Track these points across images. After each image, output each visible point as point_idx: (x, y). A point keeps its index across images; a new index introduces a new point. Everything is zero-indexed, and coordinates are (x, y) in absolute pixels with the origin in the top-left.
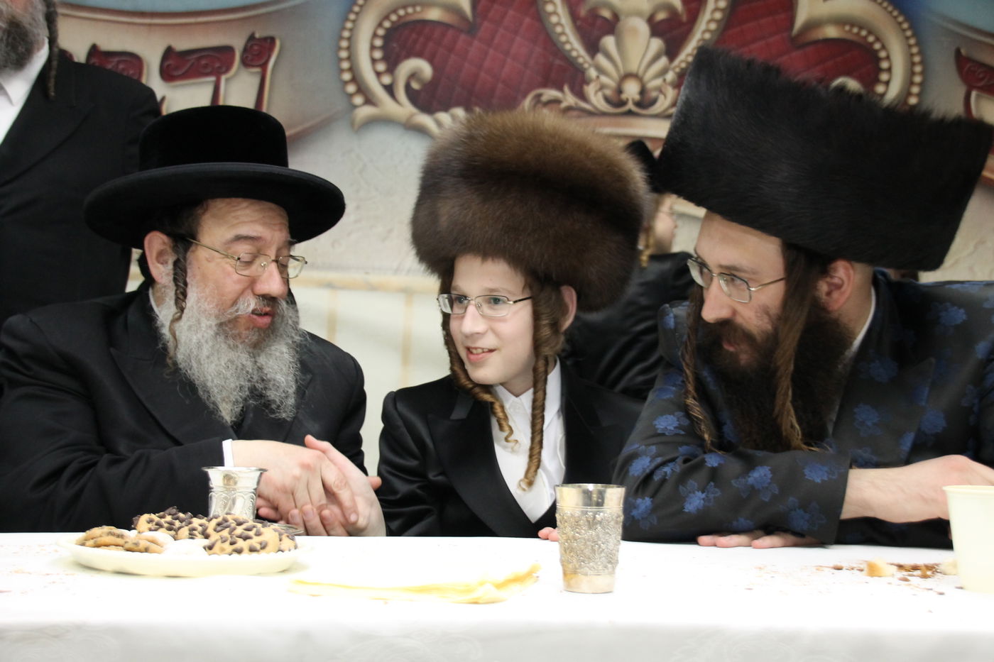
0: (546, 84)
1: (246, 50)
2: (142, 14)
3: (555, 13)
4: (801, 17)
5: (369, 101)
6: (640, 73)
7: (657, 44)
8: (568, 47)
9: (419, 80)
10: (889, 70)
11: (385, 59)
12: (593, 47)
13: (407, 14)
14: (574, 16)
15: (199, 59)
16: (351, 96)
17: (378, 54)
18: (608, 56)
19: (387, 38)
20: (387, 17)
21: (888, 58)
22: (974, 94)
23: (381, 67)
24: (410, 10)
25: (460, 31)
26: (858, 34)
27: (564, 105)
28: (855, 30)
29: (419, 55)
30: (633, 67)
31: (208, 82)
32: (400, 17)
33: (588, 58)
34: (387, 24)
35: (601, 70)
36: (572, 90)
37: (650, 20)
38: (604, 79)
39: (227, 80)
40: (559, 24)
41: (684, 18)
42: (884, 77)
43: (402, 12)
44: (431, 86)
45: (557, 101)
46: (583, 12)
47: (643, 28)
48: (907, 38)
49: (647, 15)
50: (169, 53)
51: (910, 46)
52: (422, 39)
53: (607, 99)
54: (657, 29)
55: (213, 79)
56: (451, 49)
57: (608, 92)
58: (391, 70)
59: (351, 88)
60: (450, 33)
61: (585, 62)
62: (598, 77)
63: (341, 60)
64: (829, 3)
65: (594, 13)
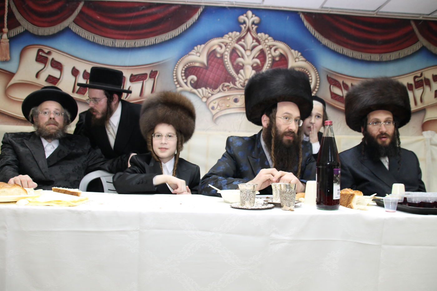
0: (226, 81)
1: (150, 74)
2: (126, 66)
3: (228, 64)
4: (290, 65)
5: (181, 86)
7: (254, 71)
8: (231, 72)
9: (193, 81)
11: (185, 76)
12: (238, 72)
13: (190, 65)
14: (233, 65)
15: (139, 77)
16: (176, 85)
17: (183, 75)
18: (241, 75)
19: (186, 70)
20: (185, 65)
21: (311, 76)
22: (332, 86)
23: (184, 78)
24: (191, 64)
25: (204, 68)
26: (304, 70)
27: (230, 87)
28: (303, 69)
29: (194, 74)
34: (185, 67)
35: (239, 78)
36: (232, 83)
37: (252, 66)
38: (240, 80)
39: (146, 82)
40: (229, 67)
41: (261, 66)
43: (189, 64)
44: (196, 83)
45: (228, 86)
46: (235, 64)
47: (250, 68)
48: (315, 72)
49: (251, 65)
50: (132, 75)
51: (316, 74)
52: (194, 71)
53: (241, 86)
54: (254, 68)
55: (142, 81)
56: (201, 73)
57: (242, 84)
58: (186, 78)
59: (176, 83)
60: (201, 69)
61: (236, 76)
62: (239, 80)
63: (174, 76)
64: (296, 63)
65: (238, 64)
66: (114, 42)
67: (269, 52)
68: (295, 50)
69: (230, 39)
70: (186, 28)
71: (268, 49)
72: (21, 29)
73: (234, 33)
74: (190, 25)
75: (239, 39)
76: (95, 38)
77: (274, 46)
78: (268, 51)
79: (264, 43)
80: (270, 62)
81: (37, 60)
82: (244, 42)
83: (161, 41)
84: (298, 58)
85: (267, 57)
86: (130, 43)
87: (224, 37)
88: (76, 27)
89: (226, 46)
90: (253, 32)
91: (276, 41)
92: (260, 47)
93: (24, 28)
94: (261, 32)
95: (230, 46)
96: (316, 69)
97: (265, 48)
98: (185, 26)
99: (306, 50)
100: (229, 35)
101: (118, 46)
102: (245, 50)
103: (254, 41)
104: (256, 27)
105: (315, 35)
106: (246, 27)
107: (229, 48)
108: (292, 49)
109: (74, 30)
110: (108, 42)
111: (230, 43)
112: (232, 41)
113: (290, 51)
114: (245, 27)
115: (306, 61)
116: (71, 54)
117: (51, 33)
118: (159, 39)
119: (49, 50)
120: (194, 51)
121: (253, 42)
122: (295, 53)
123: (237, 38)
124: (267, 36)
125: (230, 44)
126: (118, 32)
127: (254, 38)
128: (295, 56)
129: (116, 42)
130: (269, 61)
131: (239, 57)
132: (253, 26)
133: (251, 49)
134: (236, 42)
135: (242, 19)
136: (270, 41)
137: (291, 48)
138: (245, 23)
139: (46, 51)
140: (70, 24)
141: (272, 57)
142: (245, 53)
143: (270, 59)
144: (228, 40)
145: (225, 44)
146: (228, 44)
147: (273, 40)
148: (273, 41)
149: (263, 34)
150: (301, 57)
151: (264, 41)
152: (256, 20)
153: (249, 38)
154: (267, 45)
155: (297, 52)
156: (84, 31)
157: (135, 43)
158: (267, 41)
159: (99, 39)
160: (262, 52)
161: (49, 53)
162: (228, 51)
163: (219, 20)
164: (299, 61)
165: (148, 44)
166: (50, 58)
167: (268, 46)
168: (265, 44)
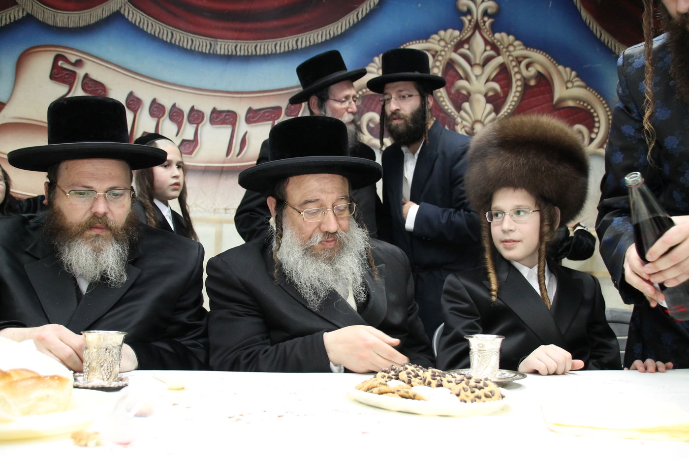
1: (287, 108)
2: (238, 93)
4: (557, 96)
6: (482, 120)
7: (489, 107)
8: (446, 107)
9: (373, 123)
10: (599, 122)
12: (459, 108)
14: (449, 93)
15: (264, 113)
18: (466, 112)
21: (598, 116)
26: (583, 105)
28: (582, 103)
29: (374, 111)
30: (479, 117)
31: (269, 124)
32: (363, 93)
33: (456, 113)
35: (463, 119)
37: (486, 95)
38: (465, 123)
40: (441, 96)
41: (502, 95)
42: (597, 125)
46: (453, 91)
47: (483, 100)
48: (605, 108)
49: (484, 93)
50: (250, 110)
51: (607, 112)
52: (375, 104)
53: (466, 132)
54: (489, 100)
55: (271, 122)
57: (467, 129)
61: (455, 114)
62: (462, 122)
64: (569, 90)
65: (458, 91)
66: (212, 43)
67: (516, 69)
68: (565, 66)
69: (442, 43)
70: (356, 20)
71: (514, 63)
72: (18, 11)
73: (450, 31)
74: (364, 14)
75: (459, 45)
76: (175, 35)
77: (525, 57)
78: (514, 67)
79: (506, 52)
80: (519, 89)
81: (53, 77)
82: (469, 49)
83: (308, 44)
84: (573, 83)
85: (514, 80)
86: (245, 47)
87: (430, 40)
88: (134, 12)
89: (434, 56)
90: (486, 30)
91: (529, 49)
92: (499, 60)
93: (23, 10)
94: (500, 32)
95: (442, 56)
96: (606, 103)
97: (509, 62)
98: (355, 16)
99: (586, 66)
100: (440, 36)
101: (222, 53)
102: (471, 65)
103: (488, 48)
104: (491, 20)
105: (602, 39)
106: (473, 20)
107: (440, 61)
108: (560, 64)
109: (132, 19)
110: (201, 43)
111: (441, 51)
112: (445, 47)
113: (556, 67)
114: (470, 21)
115: (586, 88)
116: (125, 66)
117: (82, 24)
118: (304, 40)
119: (78, 58)
120: (373, 64)
121: (485, 50)
122: (566, 72)
123: (455, 40)
124: (511, 38)
125: (443, 53)
126: (221, 24)
127: (487, 42)
128: (566, 78)
129: (217, 44)
130: (517, 86)
131: (461, 78)
132: (486, 19)
133: (481, 64)
134: (453, 49)
135: (465, 5)
136: (517, 48)
137: (557, 62)
138: (469, 12)
139: (73, 59)
140: (123, 7)
141: (522, 79)
142: (472, 70)
143: (519, 83)
144: (439, 45)
145: (433, 53)
146: (439, 53)
147: (522, 47)
148: (522, 49)
149: (504, 35)
150: (577, 79)
151: (507, 47)
152: (490, 7)
153: (478, 42)
154: (512, 56)
155: (568, 69)
156: (151, 20)
157: (256, 47)
158: (511, 48)
159: (182, 38)
160: (503, 68)
161: (79, 63)
162: (438, 67)
163: (420, 5)
164: (573, 87)
165: (282, 50)
166: (81, 73)
167: (515, 59)
168: (508, 54)
